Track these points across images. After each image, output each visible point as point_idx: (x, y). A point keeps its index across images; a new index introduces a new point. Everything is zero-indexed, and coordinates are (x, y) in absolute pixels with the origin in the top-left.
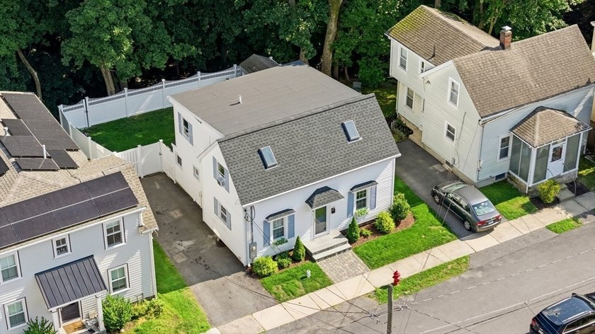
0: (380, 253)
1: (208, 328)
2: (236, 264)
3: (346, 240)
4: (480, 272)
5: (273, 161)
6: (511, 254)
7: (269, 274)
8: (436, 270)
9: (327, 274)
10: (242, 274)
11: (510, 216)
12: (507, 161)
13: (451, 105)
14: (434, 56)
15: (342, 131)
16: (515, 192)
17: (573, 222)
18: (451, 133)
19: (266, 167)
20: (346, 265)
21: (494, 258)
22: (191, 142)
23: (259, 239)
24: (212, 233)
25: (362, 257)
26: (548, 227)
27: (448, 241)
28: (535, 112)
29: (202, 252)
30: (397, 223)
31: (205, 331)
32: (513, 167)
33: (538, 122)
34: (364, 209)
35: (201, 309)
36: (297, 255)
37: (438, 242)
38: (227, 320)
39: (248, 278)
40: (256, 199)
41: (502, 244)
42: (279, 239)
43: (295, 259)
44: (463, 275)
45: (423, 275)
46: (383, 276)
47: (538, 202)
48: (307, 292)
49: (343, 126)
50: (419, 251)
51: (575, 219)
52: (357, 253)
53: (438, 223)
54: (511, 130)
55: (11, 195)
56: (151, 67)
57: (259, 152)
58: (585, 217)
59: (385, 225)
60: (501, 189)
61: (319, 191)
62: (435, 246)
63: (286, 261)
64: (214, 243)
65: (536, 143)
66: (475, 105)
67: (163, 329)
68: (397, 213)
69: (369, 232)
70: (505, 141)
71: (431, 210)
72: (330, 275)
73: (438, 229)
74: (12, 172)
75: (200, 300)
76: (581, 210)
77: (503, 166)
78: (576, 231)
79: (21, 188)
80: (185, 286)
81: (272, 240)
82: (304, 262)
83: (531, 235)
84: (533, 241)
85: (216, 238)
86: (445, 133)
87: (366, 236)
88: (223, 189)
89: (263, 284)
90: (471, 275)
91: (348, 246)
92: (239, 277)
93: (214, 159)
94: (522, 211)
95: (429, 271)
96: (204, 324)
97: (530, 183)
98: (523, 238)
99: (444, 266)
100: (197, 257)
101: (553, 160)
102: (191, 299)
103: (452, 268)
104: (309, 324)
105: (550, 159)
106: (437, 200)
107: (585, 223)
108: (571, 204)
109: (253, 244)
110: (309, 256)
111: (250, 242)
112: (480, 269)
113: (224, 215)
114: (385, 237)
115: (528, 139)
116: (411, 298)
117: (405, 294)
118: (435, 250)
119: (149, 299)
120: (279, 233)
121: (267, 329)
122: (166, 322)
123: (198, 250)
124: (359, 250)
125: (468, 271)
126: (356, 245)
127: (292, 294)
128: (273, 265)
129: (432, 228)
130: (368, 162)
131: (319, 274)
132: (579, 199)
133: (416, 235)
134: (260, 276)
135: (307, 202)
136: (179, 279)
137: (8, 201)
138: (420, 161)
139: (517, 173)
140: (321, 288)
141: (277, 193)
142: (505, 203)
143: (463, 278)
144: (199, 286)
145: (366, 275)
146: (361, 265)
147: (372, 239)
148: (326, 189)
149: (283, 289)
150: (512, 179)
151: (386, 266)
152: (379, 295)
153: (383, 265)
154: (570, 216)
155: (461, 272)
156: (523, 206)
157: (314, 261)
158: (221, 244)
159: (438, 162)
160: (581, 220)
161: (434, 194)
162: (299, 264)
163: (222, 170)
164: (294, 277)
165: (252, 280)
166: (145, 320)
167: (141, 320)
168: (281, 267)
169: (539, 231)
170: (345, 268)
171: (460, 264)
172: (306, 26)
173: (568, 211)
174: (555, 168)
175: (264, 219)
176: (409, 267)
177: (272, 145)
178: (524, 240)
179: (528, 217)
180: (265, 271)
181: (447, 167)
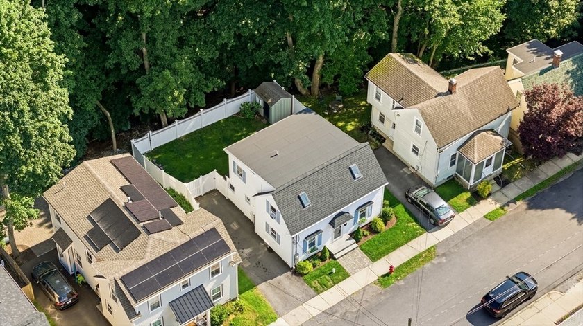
0: (378, 249)
1: (276, 318)
2: (284, 266)
3: (354, 241)
4: (444, 258)
5: (308, 202)
6: (463, 241)
7: (308, 273)
8: (415, 259)
9: (345, 268)
10: (289, 273)
11: (459, 210)
12: (454, 167)
13: (416, 134)
14: (402, 99)
15: (350, 173)
16: (461, 189)
17: (501, 211)
18: (415, 150)
19: (304, 207)
20: (357, 260)
21: (452, 246)
22: (244, 181)
23: (300, 251)
24: (263, 241)
25: (366, 253)
26: (485, 217)
27: (421, 234)
28: (473, 136)
29: (259, 257)
30: (385, 223)
31: (275, 321)
32: (459, 171)
33: (476, 144)
34: (364, 218)
35: (269, 304)
36: (323, 255)
37: (415, 236)
38: (288, 311)
39: (294, 276)
40: (300, 230)
41: (456, 234)
42: (312, 248)
43: (323, 259)
44: (433, 261)
45: (407, 264)
46: (382, 267)
47: (476, 197)
48: (335, 284)
49: (350, 169)
50: (402, 244)
51: (502, 208)
52: (362, 250)
53: (412, 220)
54: (458, 150)
55: (148, 254)
56: (195, 106)
57: (299, 197)
58: (508, 206)
59: (379, 227)
60: (451, 187)
61: (337, 216)
62: (412, 239)
63: (317, 262)
64: (266, 249)
65: (476, 161)
66: (435, 140)
67: (247, 322)
68: (385, 217)
69: (368, 233)
70: (454, 156)
71: (407, 210)
72: (348, 269)
73: (413, 224)
74: (143, 235)
75: (266, 296)
76: (506, 200)
77: (452, 171)
78: (504, 217)
79: (153, 248)
80: (254, 286)
81: (308, 250)
82: (329, 261)
83: (475, 224)
84: (476, 229)
85: (266, 245)
86: (411, 150)
87: (366, 236)
88: (274, 221)
89: (305, 280)
90: (438, 261)
91: (356, 245)
92: (288, 276)
93: (267, 202)
94: (466, 204)
95: (411, 260)
96: (273, 315)
97: (471, 183)
98: (469, 228)
99: (420, 255)
100: (257, 262)
101: (486, 167)
102: (260, 296)
103: (426, 256)
104: (339, 308)
105: (484, 166)
106: (410, 201)
107: (509, 210)
108: (499, 195)
109: (297, 254)
110: (332, 256)
111: (294, 253)
112: (444, 255)
113: (274, 234)
114: (379, 235)
115: (470, 157)
116: (401, 283)
117: (398, 280)
118: (412, 243)
119: (234, 300)
120: (312, 244)
121: (314, 315)
122: (248, 317)
123: (256, 256)
124: (363, 247)
125: (436, 258)
126: (361, 243)
127: (325, 287)
128: (309, 266)
129: (409, 224)
130: (368, 192)
131: (340, 269)
132: (504, 190)
133: (399, 232)
134: (302, 275)
135: (330, 223)
136: (249, 281)
137: (147, 258)
138: (393, 166)
139: (462, 175)
140: (343, 280)
141: (313, 223)
142: (455, 199)
143: (433, 264)
144: (262, 286)
145: (370, 267)
146: (366, 259)
147: (370, 237)
148: (342, 213)
149: (319, 283)
150: (458, 178)
151: (383, 258)
152: (381, 282)
153: (380, 258)
154: (498, 205)
155: (432, 258)
156: (468, 200)
157: (335, 259)
158: (270, 250)
159: (406, 166)
160: (506, 208)
161: (407, 197)
162: (325, 263)
163: (274, 210)
164: (324, 273)
165: (297, 278)
166: (234, 316)
167: (232, 316)
168: (314, 266)
169: (480, 221)
170: (356, 262)
171: (430, 253)
172: (304, 66)
173: (497, 201)
174: (488, 171)
175: (304, 239)
176: (398, 257)
177: (306, 191)
178: (470, 229)
179: (471, 209)
180: (305, 272)
181: (412, 170)
